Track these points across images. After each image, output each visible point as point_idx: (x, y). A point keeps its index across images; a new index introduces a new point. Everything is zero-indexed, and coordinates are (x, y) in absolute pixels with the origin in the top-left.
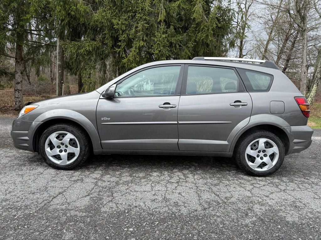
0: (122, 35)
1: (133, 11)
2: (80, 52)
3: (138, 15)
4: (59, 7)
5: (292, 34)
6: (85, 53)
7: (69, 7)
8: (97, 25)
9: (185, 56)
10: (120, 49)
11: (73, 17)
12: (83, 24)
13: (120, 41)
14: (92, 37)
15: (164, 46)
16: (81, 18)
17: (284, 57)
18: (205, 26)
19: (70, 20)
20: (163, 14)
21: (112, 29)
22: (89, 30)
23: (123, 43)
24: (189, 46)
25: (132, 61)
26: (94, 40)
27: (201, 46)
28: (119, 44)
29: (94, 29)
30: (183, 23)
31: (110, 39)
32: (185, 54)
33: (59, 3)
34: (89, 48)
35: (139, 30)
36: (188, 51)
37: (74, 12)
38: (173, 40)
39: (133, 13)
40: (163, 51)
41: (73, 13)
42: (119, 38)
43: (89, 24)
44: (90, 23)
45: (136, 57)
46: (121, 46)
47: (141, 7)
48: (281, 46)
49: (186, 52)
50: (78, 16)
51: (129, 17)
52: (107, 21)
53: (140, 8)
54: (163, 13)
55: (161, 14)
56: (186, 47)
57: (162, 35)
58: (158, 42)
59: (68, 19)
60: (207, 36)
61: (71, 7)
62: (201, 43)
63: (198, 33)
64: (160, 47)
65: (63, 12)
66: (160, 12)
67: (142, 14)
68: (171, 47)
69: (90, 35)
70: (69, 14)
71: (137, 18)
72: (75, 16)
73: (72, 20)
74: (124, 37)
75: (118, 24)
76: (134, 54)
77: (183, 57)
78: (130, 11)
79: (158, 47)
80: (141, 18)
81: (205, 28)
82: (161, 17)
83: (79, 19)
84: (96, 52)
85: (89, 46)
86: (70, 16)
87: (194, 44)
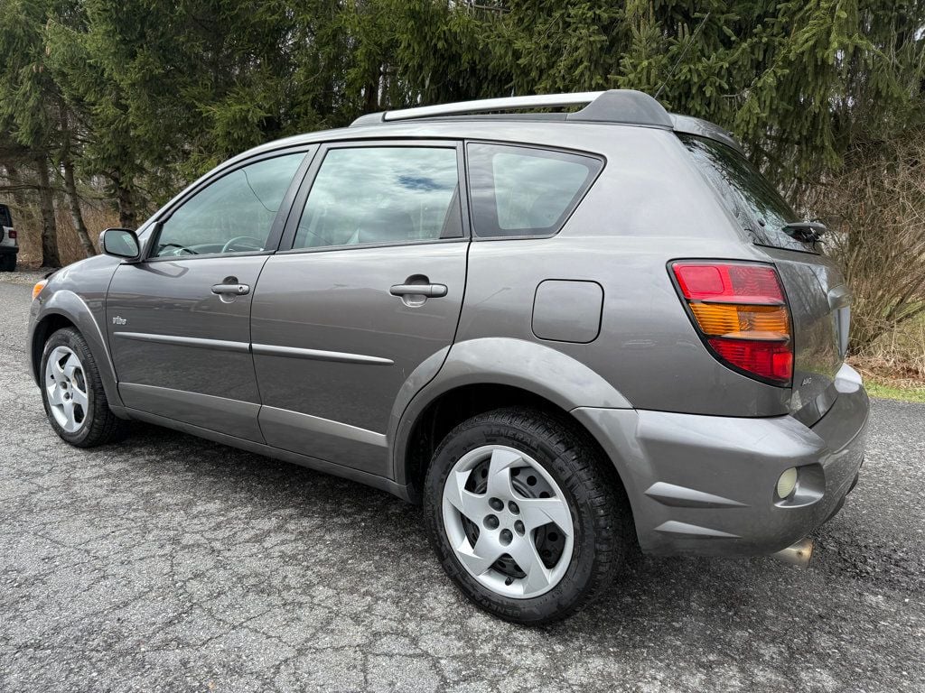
32: (746, 117)
43: (486, 69)
44: (489, 64)
59: (432, 64)
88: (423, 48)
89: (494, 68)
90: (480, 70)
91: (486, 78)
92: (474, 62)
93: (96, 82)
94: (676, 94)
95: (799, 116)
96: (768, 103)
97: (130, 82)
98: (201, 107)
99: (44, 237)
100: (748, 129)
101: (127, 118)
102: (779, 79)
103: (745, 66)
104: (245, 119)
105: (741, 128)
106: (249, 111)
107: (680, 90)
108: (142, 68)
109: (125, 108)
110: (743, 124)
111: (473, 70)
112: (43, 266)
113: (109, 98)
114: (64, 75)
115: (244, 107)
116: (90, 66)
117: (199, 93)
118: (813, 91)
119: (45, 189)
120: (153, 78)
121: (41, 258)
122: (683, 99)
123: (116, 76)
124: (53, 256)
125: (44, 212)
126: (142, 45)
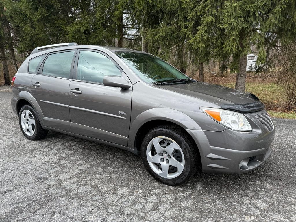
9: (270, 26)
13: (188, 20)
14: (168, 21)
15: (236, 18)
19: (149, 9)
23: (191, 22)
25: (200, 41)
26: (170, 24)
29: (171, 14)
32: (269, 23)
42: (187, 17)
43: (166, 10)
44: (167, 8)
45: (203, 36)
46: (189, 25)
68: (249, 18)
69: (167, 20)
72: (153, 4)
74: (192, 15)
76: (201, 33)
77: (266, 27)
79: (228, 20)
83: (157, 6)
86: (149, 5)
88: (144, 3)
89: (169, 10)
90: (164, 10)
91: (165, 13)
92: (162, 7)
93: (24, 19)
94: (244, 16)
95: (287, 23)
96: (278, 18)
97: (37, 19)
98: (63, 27)
99: (5, 74)
100: (270, 28)
101: (35, 31)
102: (282, 9)
103: (269, 5)
104: (79, 31)
105: (268, 27)
106: (81, 28)
107: (245, 14)
108: (41, 14)
109: (35, 28)
110: (268, 26)
111: (161, 10)
112: (5, 84)
113: (29, 25)
114: (11, 17)
115: (79, 26)
116: (21, 14)
117: (61, 22)
118: (294, 13)
119: (4, 57)
120: (44, 17)
121: (4, 81)
122: (246, 17)
123: (31, 17)
124: (8, 81)
125: (4, 66)
126: (40, 5)
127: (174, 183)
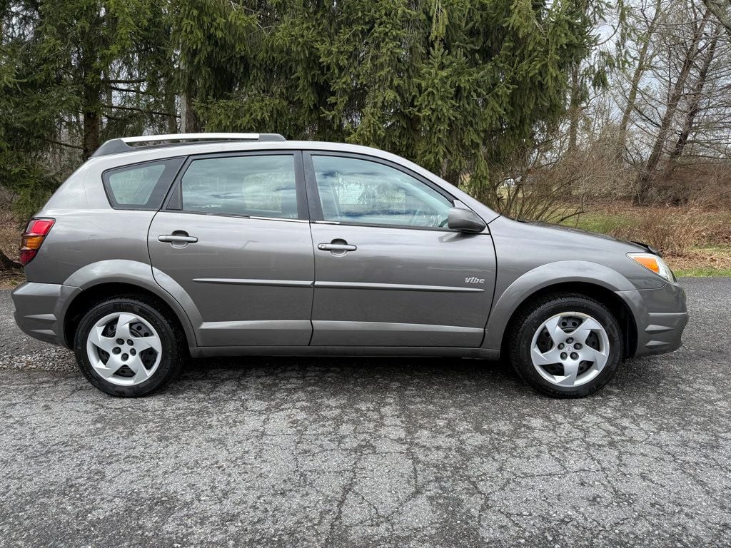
0: (339, 77)
1: (367, 20)
2: (241, 124)
3: (378, 29)
4: (190, 21)
5: (700, 51)
6: (251, 126)
7: (210, 20)
8: (273, 58)
9: (491, 117)
10: (333, 113)
11: (220, 44)
12: (242, 58)
13: (333, 94)
16: (237, 45)
17: (682, 105)
18: (536, 43)
19: (213, 51)
20: (443, 22)
21: (313, 67)
22: (255, 71)
23: (341, 97)
24: (500, 94)
27: (530, 92)
28: (332, 99)
29: (266, 69)
30: (482, 39)
31: (309, 91)
33: (189, 12)
34: (263, 114)
35: (382, 64)
36: (497, 106)
37: (222, 30)
38: (464, 82)
39: (366, 23)
40: (441, 110)
41: (219, 34)
42: (331, 86)
43: (255, 58)
44: (256, 55)
46: (336, 103)
47: (386, 8)
48: (675, 80)
49: (492, 109)
50: (229, 39)
51: (354, 35)
52: (302, 46)
53: (383, 12)
54: (443, 19)
55: (437, 20)
56: (493, 96)
57: (439, 72)
58: (430, 89)
59: (208, 50)
60: (545, 66)
61: (214, 20)
62: (529, 86)
63: (520, 62)
64: (434, 100)
65: (199, 34)
66: (435, 17)
67: (388, 26)
68: (459, 99)
69: (258, 81)
70: (210, 37)
71: (376, 35)
72: (223, 42)
73: (218, 50)
74: (345, 83)
75: (330, 53)
76: (372, 122)
77: (486, 119)
78: (358, 21)
79: (429, 102)
80: (386, 34)
81: (539, 48)
82: (437, 29)
83: (234, 47)
84: (276, 122)
85: (261, 108)
86: (212, 42)
87: (511, 87)
127: (591, 390)
